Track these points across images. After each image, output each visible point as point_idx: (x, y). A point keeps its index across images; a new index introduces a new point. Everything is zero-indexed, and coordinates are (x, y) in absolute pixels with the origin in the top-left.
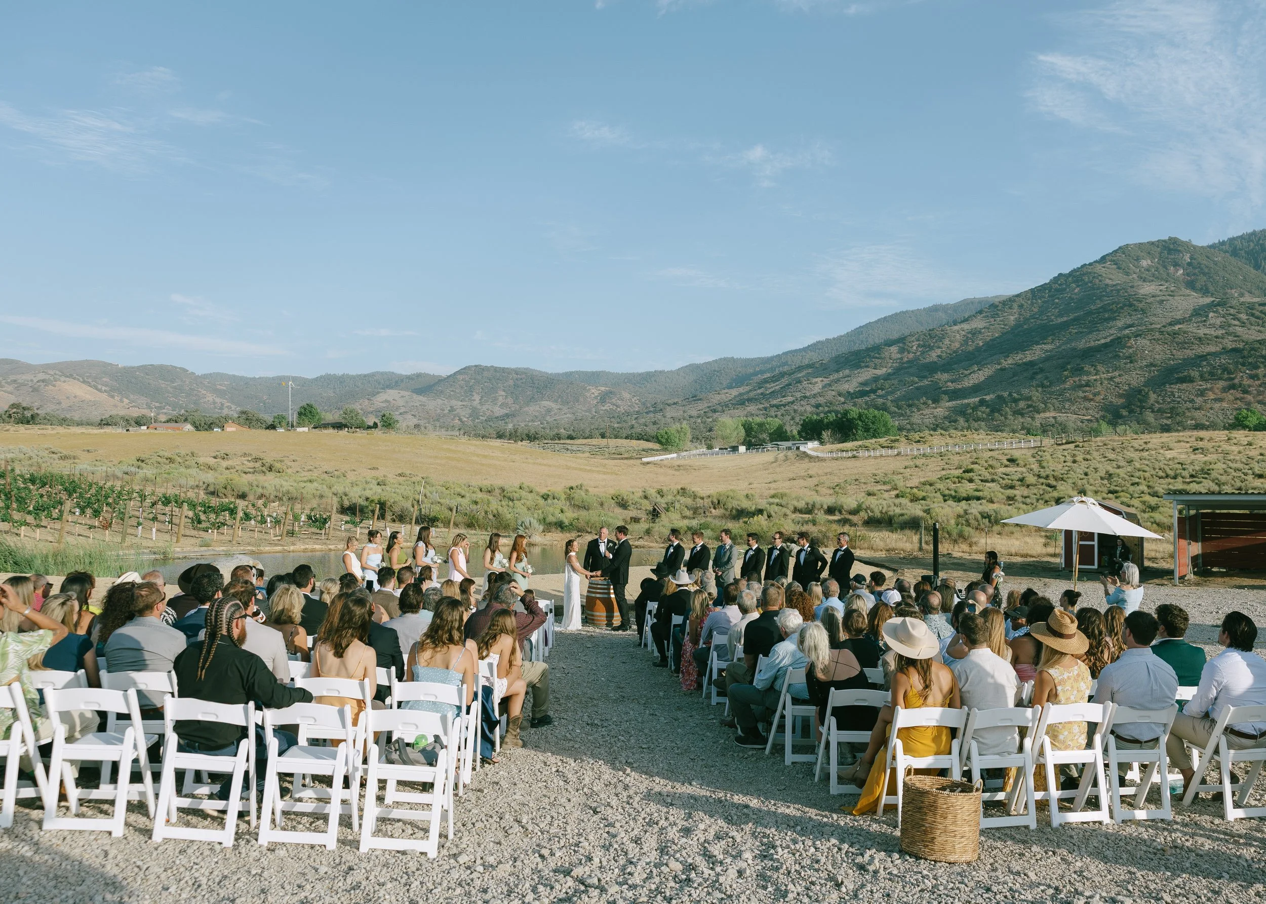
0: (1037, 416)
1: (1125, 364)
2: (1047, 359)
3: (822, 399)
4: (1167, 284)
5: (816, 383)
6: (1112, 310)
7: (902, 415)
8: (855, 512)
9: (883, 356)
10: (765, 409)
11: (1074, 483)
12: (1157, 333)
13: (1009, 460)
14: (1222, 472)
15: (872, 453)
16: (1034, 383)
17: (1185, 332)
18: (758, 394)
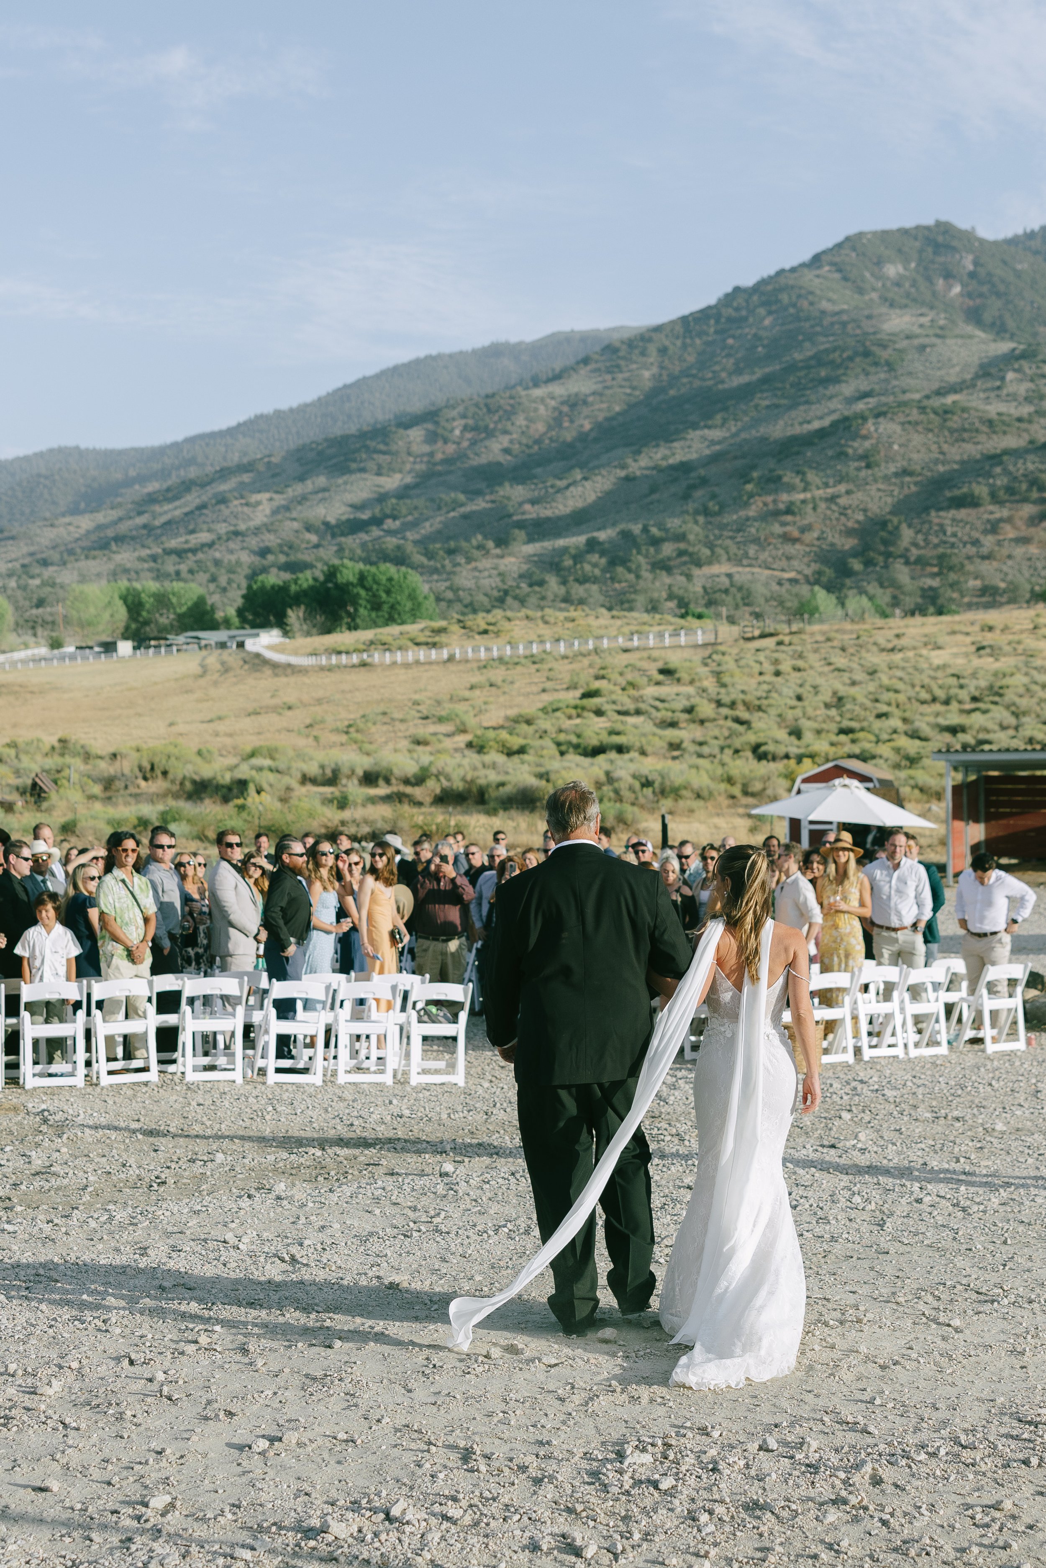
0: (696, 572)
1: (858, 469)
2: (715, 458)
3: (271, 537)
4: (932, 315)
5: (258, 503)
6: (832, 362)
7: (436, 571)
8: (419, 780)
9: (394, 448)
10: (154, 558)
11: (780, 716)
12: (915, 411)
13: (662, 671)
14: (1021, 690)
15: (399, 657)
16: (691, 506)
17: (964, 410)
18: (137, 528)
